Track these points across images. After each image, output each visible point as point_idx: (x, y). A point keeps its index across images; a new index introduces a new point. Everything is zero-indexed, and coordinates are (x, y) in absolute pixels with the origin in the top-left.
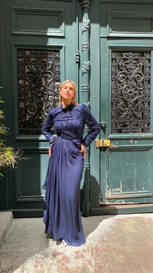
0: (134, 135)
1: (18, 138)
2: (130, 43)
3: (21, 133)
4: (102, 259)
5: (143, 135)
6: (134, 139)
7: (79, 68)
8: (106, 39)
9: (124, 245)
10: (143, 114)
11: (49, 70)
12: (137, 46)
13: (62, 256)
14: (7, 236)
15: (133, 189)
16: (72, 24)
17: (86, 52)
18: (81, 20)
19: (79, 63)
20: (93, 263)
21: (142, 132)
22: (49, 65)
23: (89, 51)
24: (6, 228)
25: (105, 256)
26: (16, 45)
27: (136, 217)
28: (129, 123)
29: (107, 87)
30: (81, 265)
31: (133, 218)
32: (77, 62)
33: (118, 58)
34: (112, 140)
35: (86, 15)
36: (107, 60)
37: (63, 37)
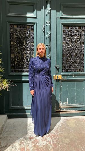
0: (75, 73)
1: (10, 74)
2: (73, 21)
3: (12, 71)
4: (57, 141)
5: (80, 73)
6: (75, 75)
7: (45, 35)
8: (60, 19)
9: (69, 134)
10: (80, 61)
11: (27, 36)
12: (77, 23)
13: (35, 139)
14: (4, 128)
15: (74, 103)
16: (40, 10)
17: (49, 26)
18: (45, 8)
19: (44, 32)
20: (52, 143)
21: (80, 71)
22: (27, 34)
23: (50, 26)
24: (3, 124)
25: (58, 139)
26: (9, 22)
27: (76, 118)
28: (72, 66)
29: (60, 46)
30: (45, 144)
31: (74, 118)
32: (43, 32)
33: (66, 30)
34: (62, 75)
35: (48, 5)
36: (61, 31)
37: (36, 18)
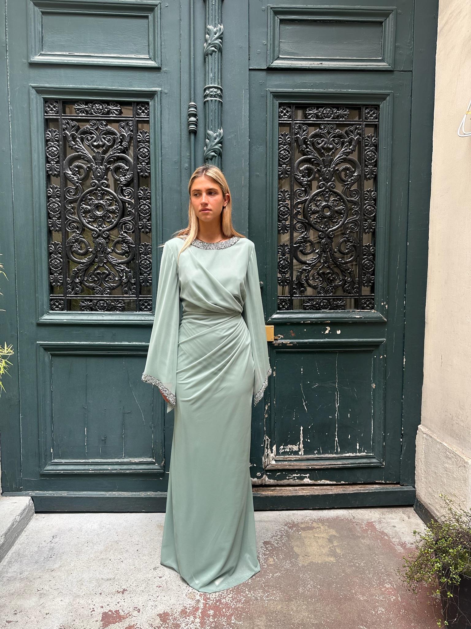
0: (334, 315)
1: (47, 318)
2: (326, 86)
3: (53, 305)
5: (357, 315)
6: (335, 324)
11: (121, 151)
12: (345, 91)
15: (331, 449)
22: (122, 139)
27: (338, 519)
29: (267, 196)
32: (190, 132)
33: (295, 122)
34: (279, 326)
35: (213, 14)
36: (269, 127)
37: (157, 69)
